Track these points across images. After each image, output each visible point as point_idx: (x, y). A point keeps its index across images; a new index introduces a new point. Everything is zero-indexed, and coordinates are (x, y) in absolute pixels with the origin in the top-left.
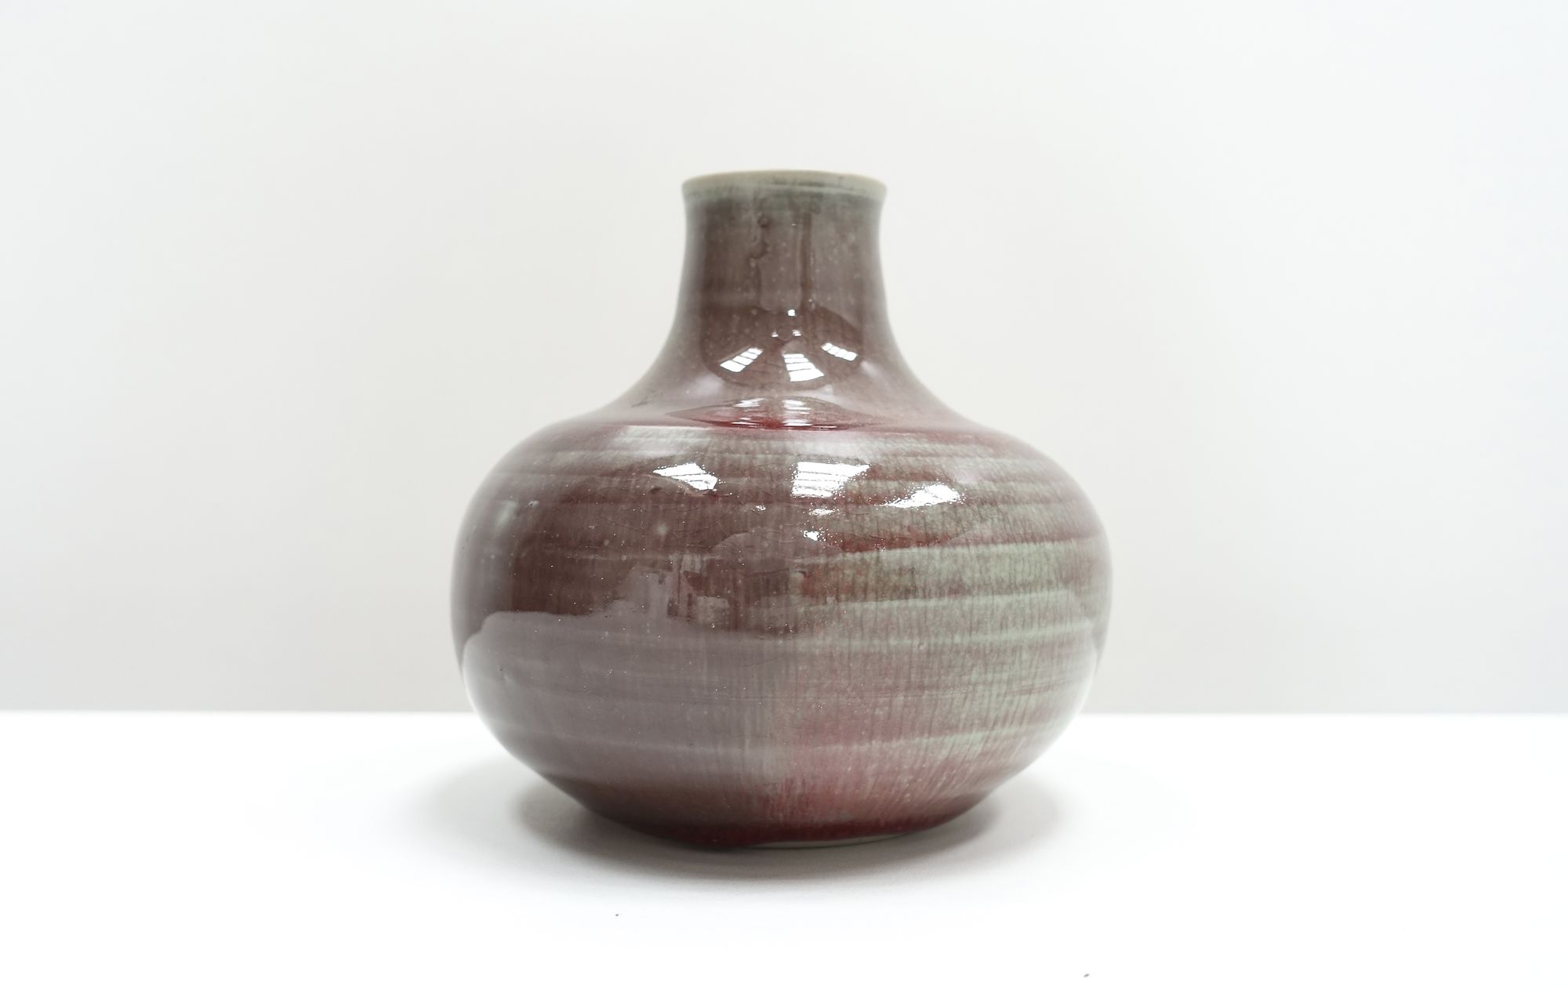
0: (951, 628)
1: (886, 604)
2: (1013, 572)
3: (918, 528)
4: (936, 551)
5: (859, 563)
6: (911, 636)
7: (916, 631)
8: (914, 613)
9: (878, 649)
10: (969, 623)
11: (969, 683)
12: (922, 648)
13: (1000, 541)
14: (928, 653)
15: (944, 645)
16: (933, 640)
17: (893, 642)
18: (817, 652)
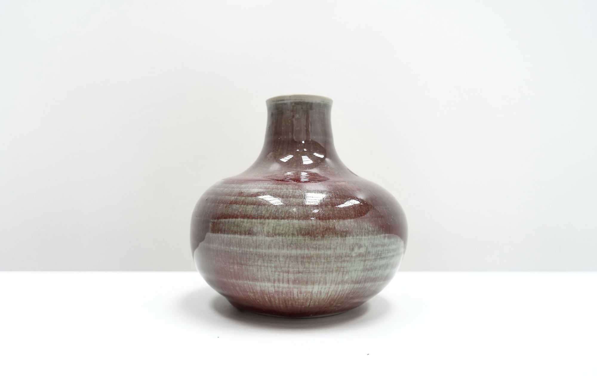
0: (249, 246)
1: (229, 236)
2: (274, 229)
3: (243, 212)
4: (246, 220)
5: (224, 222)
6: (237, 247)
7: (238, 246)
8: (237, 240)
9: (228, 250)
10: (255, 245)
11: (258, 266)
12: (240, 251)
13: (271, 218)
14: (242, 253)
15: (247, 251)
16: (243, 249)
17: (232, 248)
18: (214, 249)
